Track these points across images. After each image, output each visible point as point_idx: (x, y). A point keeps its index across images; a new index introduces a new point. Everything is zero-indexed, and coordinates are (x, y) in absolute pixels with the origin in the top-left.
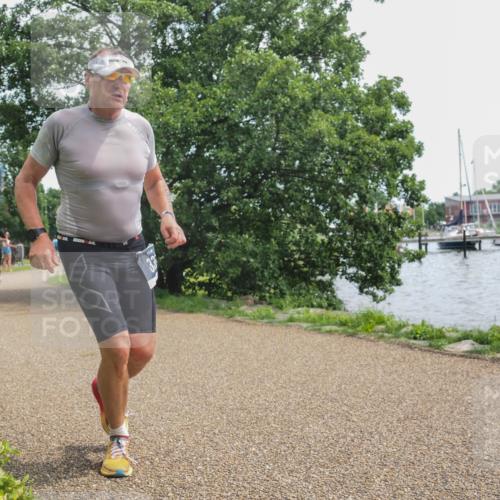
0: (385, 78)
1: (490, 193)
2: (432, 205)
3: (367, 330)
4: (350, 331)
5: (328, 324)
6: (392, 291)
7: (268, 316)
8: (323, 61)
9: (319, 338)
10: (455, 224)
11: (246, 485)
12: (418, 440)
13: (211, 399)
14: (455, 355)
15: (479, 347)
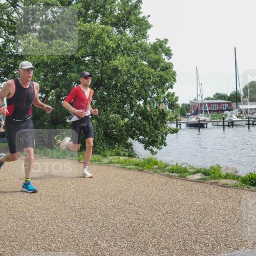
0: (159, 40)
1: (212, 99)
2: (183, 105)
3: (149, 168)
4: (141, 168)
5: (129, 165)
6: (161, 148)
7: (98, 161)
8: (128, 29)
9: (125, 172)
10: (194, 115)
11: (83, 248)
12: (172, 224)
13: (67, 204)
14: (192, 181)
15: (204, 177)
